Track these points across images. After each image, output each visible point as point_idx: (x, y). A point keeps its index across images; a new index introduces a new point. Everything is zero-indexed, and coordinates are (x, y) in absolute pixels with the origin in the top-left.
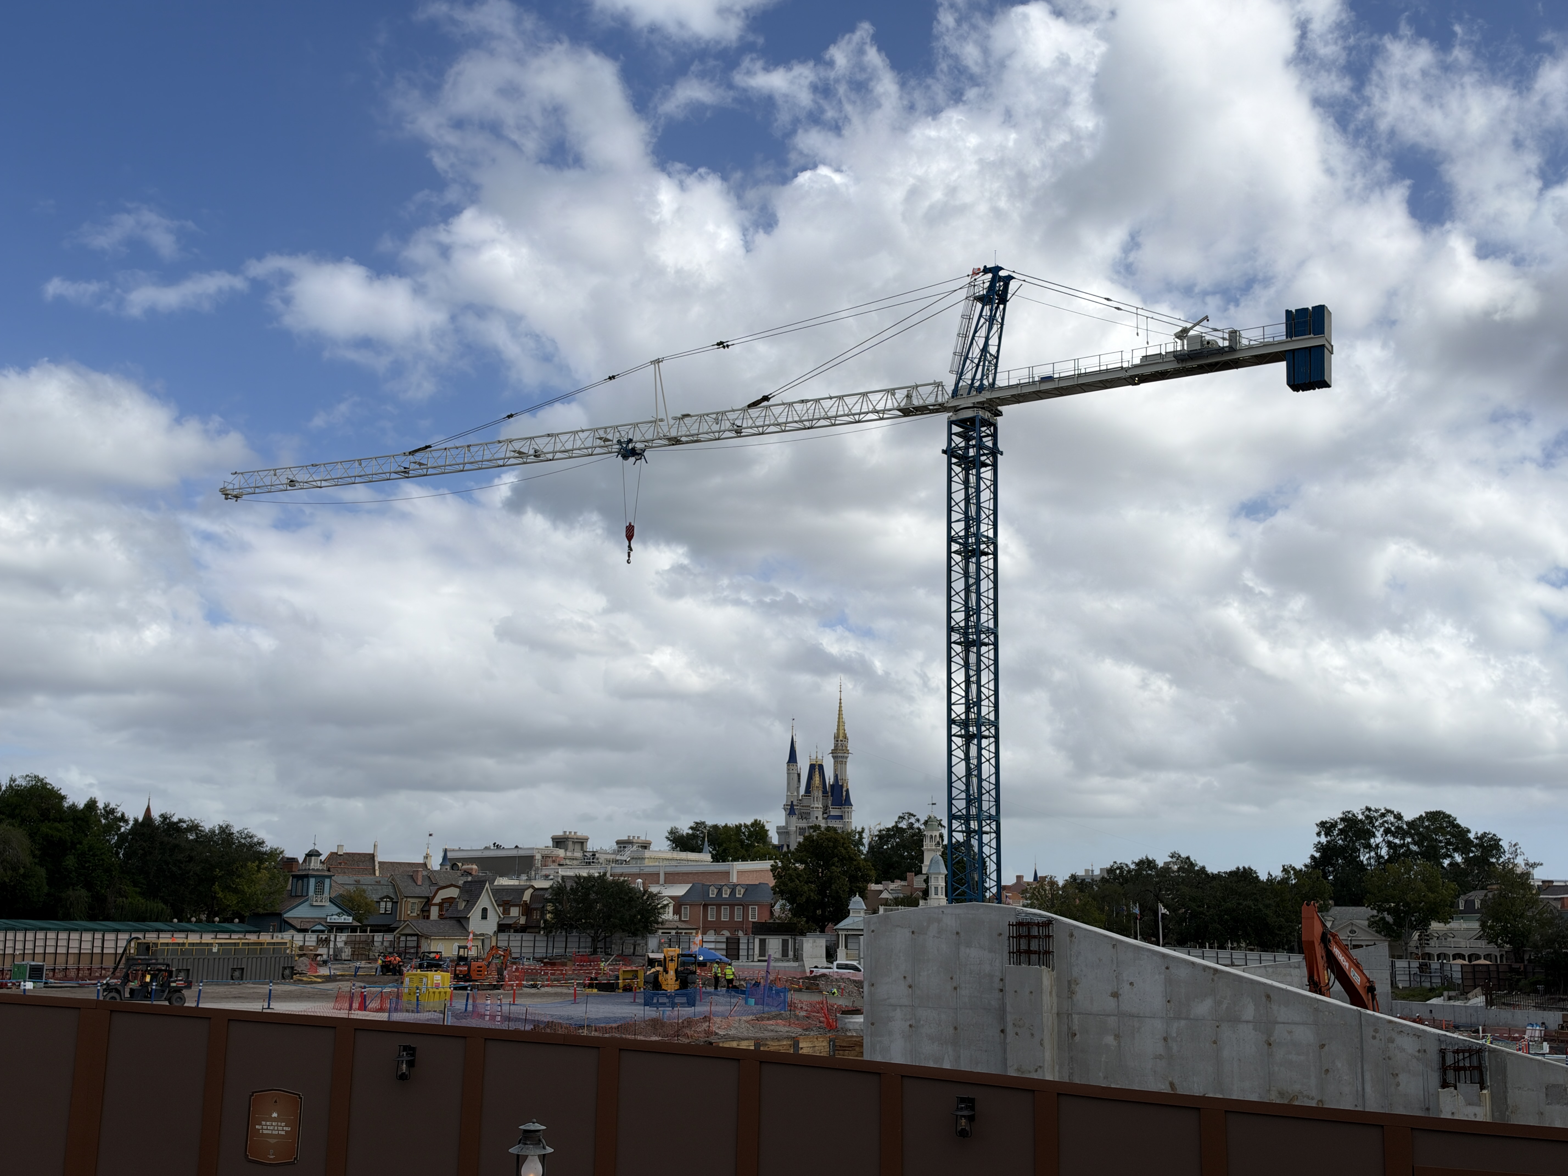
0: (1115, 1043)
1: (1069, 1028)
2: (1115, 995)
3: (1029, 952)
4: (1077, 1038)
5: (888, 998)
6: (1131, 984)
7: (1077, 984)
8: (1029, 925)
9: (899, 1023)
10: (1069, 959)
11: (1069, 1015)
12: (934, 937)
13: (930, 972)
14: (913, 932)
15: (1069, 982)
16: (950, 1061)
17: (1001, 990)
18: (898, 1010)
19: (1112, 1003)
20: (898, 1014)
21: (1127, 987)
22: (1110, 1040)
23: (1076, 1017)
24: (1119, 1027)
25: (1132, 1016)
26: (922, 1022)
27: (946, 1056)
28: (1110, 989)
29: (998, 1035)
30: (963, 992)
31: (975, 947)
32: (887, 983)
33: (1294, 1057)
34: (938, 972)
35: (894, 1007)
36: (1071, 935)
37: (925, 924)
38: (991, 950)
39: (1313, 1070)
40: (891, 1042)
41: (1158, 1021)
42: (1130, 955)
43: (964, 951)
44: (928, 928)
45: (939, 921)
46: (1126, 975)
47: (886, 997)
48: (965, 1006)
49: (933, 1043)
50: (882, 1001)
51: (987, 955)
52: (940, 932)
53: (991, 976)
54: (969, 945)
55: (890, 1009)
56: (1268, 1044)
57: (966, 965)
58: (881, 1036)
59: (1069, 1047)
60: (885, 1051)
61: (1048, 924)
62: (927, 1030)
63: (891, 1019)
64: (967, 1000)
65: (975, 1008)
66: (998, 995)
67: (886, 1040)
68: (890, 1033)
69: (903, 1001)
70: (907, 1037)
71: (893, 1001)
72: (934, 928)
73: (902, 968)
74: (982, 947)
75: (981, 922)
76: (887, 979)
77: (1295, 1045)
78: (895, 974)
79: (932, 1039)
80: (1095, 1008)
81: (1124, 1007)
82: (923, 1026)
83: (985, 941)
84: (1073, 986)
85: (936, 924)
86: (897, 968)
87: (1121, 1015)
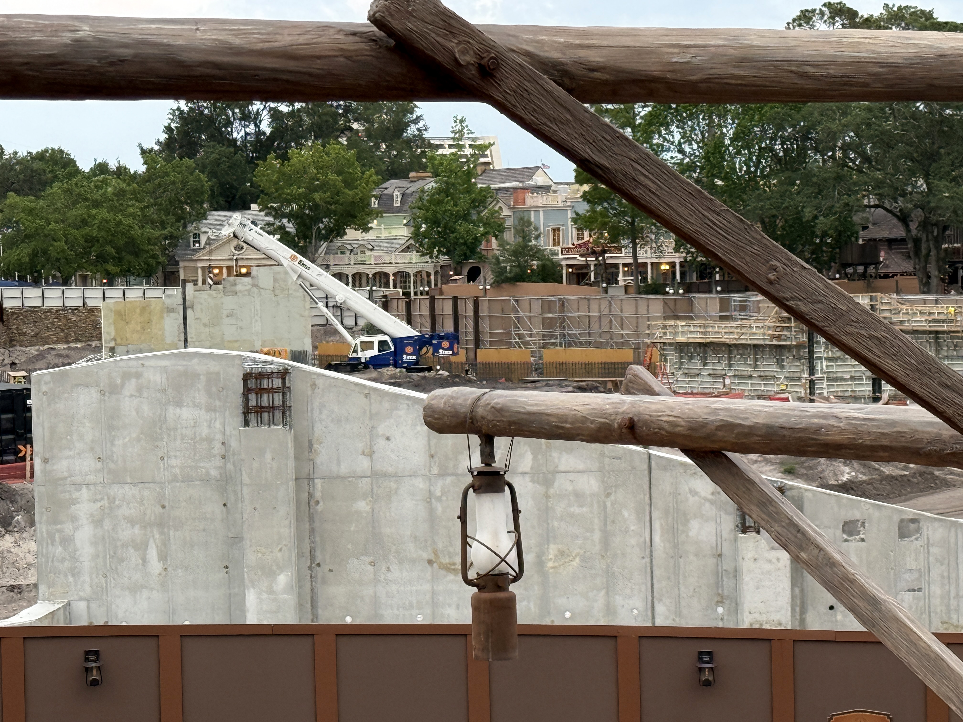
0: (368, 509)
1: (310, 496)
2: (368, 453)
3: (260, 409)
4: (320, 507)
5: (71, 476)
6: (388, 439)
7: (321, 443)
8: (261, 375)
9: (85, 507)
10: (310, 414)
11: (310, 480)
12: (131, 396)
13: (127, 440)
14: (102, 393)
15: (310, 442)
16: (157, 547)
17: (224, 457)
18: (84, 490)
19: (364, 464)
20: (84, 493)
21: (382, 442)
23: (318, 483)
24: (372, 490)
25: (386, 475)
26: (117, 502)
27: (151, 541)
28: (360, 446)
29: (218, 509)
30: (173, 462)
31: (188, 406)
32: (69, 457)
33: (575, 510)
34: (139, 440)
35: (78, 486)
36: (314, 386)
37: (119, 381)
38: (210, 409)
39: (597, 523)
40: (76, 529)
41: (420, 479)
42: (386, 405)
43: (172, 412)
44: (123, 385)
45: (138, 376)
46: (382, 429)
47: (66, 474)
48: (175, 479)
49: (133, 527)
50: (62, 479)
51: (203, 415)
52: (140, 390)
53: (209, 440)
54: (179, 404)
55: (73, 488)
56: (547, 496)
57: (176, 429)
58: (61, 523)
59: (311, 519)
60: (67, 541)
61: (284, 374)
62: (124, 511)
63: (74, 502)
64: (178, 471)
65: (187, 480)
66: (219, 462)
67: (68, 528)
68: (74, 519)
69: (91, 478)
70: (98, 522)
71: (78, 479)
72: (131, 386)
73: (88, 438)
74: (197, 406)
75: (196, 376)
76: (67, 453)
77: (578, 495)
78: (79, 446)
79: (132, 522)
80: (344, 470)
81: (378, 467)
82: (119, 507)
83: (201, 398)
84: (315, 446)
85: (133, 381)
86: (81, 437)
87: (375, 475)
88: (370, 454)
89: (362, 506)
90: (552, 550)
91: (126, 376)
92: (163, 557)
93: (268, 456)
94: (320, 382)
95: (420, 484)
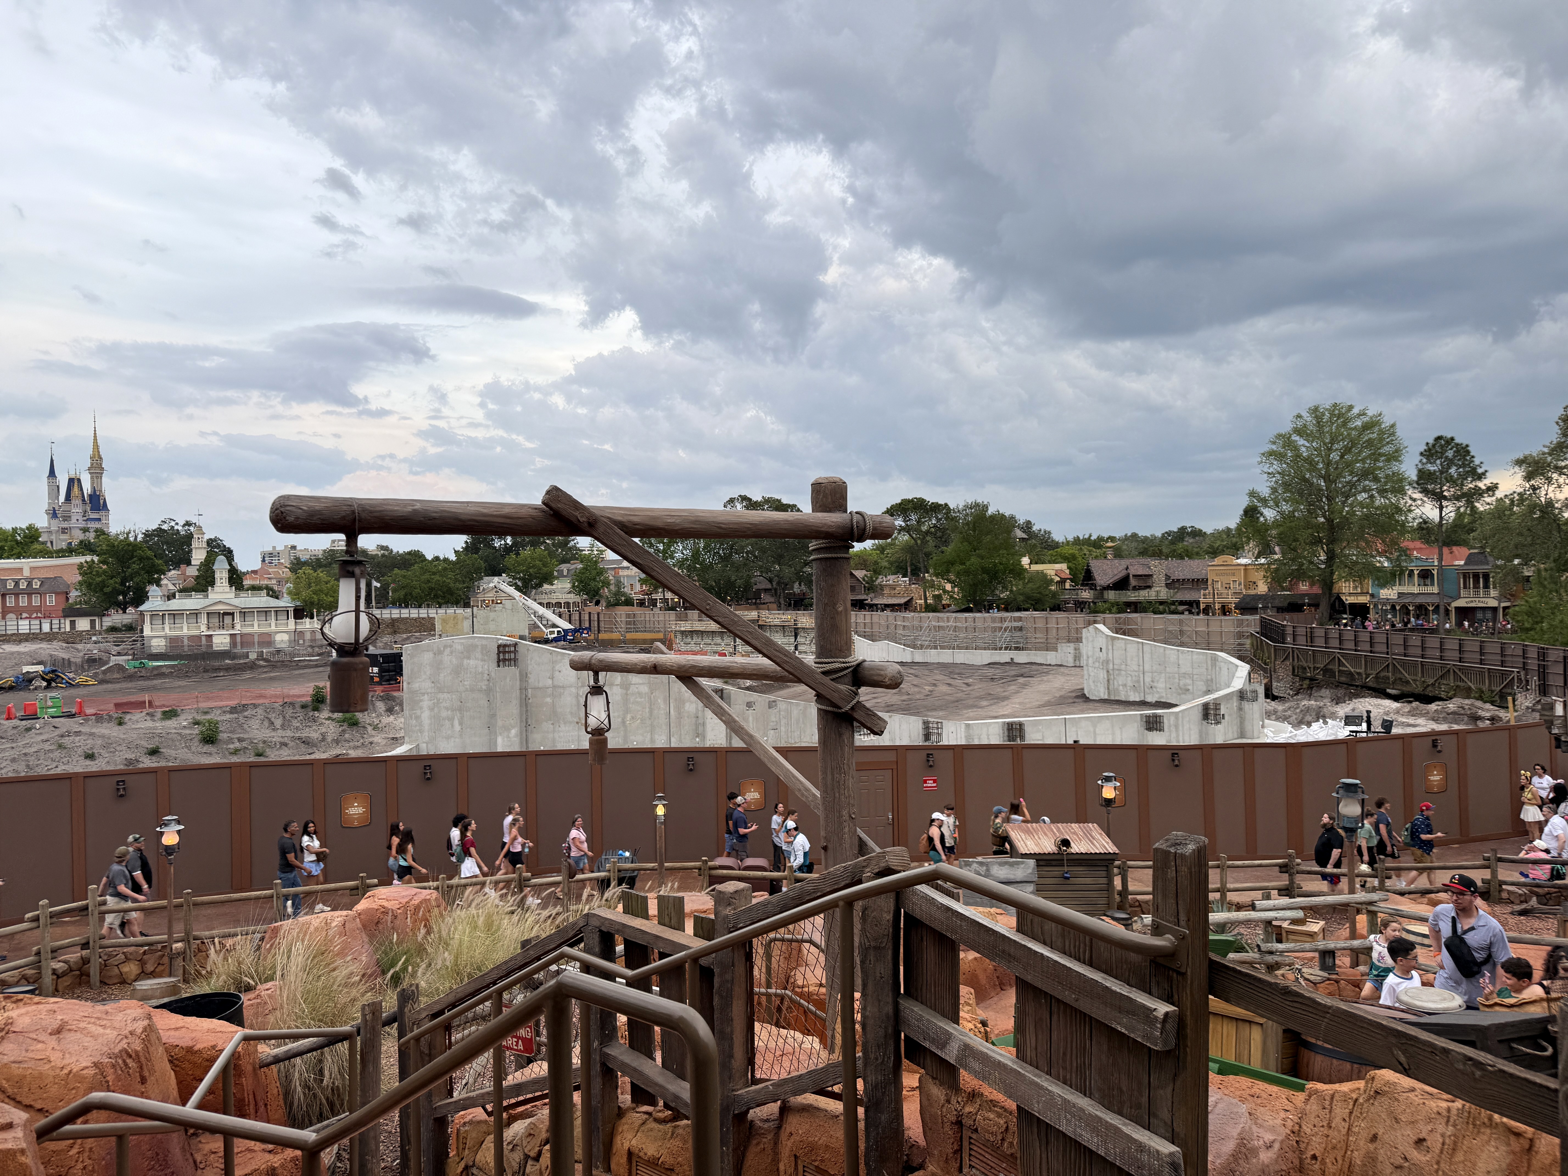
0: (550, 702)
1: (526, 697)
3: (504, 660)
4: (530, 701)
5: (420, 690)
6: (560, 672)
7: (531, 674)
8: (505, 646)
9: (426, 703)
10: (526, 662)
11: (526, 689)
12: (448, 655)
13: (445, 674)
14: (435, 654)
15: (526, 673)
16: (458, 719)
17: (488, 680)
18: (426, 695)
19: (550, 682)
20: (426, 697)
21: (557, 673)
23: (530, 690)
24: (553, 693)
25: (558, 688)
26: (441, 701)
27: (456, 717)
28: (548, 675)
29: (486, 703)
30: (466, 683)
31: (473, 659)
32: (419, 682)
33: (639, 700)
34: (451, 674)
35: (423, 694)
36: (528, 650)
37: (443, 649)
38: (483, 660)
39: (647, 705)
40: (422, 712)
42: (559, 657)
43: (465, 662)
44: (444, 651)
45: (451, 646)
46: (557, 668)
47: (417, 689)
48: (467, 690)
49: (447, 711)
50: (416, 691)
51: (480, 663)
52: (451, 652)
53: (482, 673)
54: (469, 658)
55: (421, 695)
56: (627, 694)
57: (467, 669)
58: (416, 710)
59: (526, 705)
60: (418, 718)
61: (516, 645)
62: (444, 704)
63: (421, 701)
64: (468, 687)
65: (472, 690)
66: (486, 683)
67: (418, 712)
68: (421, 708)
69: (429, 691)
70: (431, 709)
71: (423, 691)
72: (448, 650)
73: (428, 673)
74: (476, 659)
75: (477, 646)
76: (418, 680)
77: (640, 694)
78: (424, 677)
79: (447, 709)
80: (541, 685)
81: (556, 683)
82: (441, 703)
83: (479, 655)
84: (528, 675)
85: (449, 648)
86: (425, 673)
87: (554, 687)
88: (552, 678)
89: (549, 700)
90: (629, 717)
91: (445, 647)
92: (461, 724)
93: (508, 680)
94: (531, 648)
95: (573, 690)
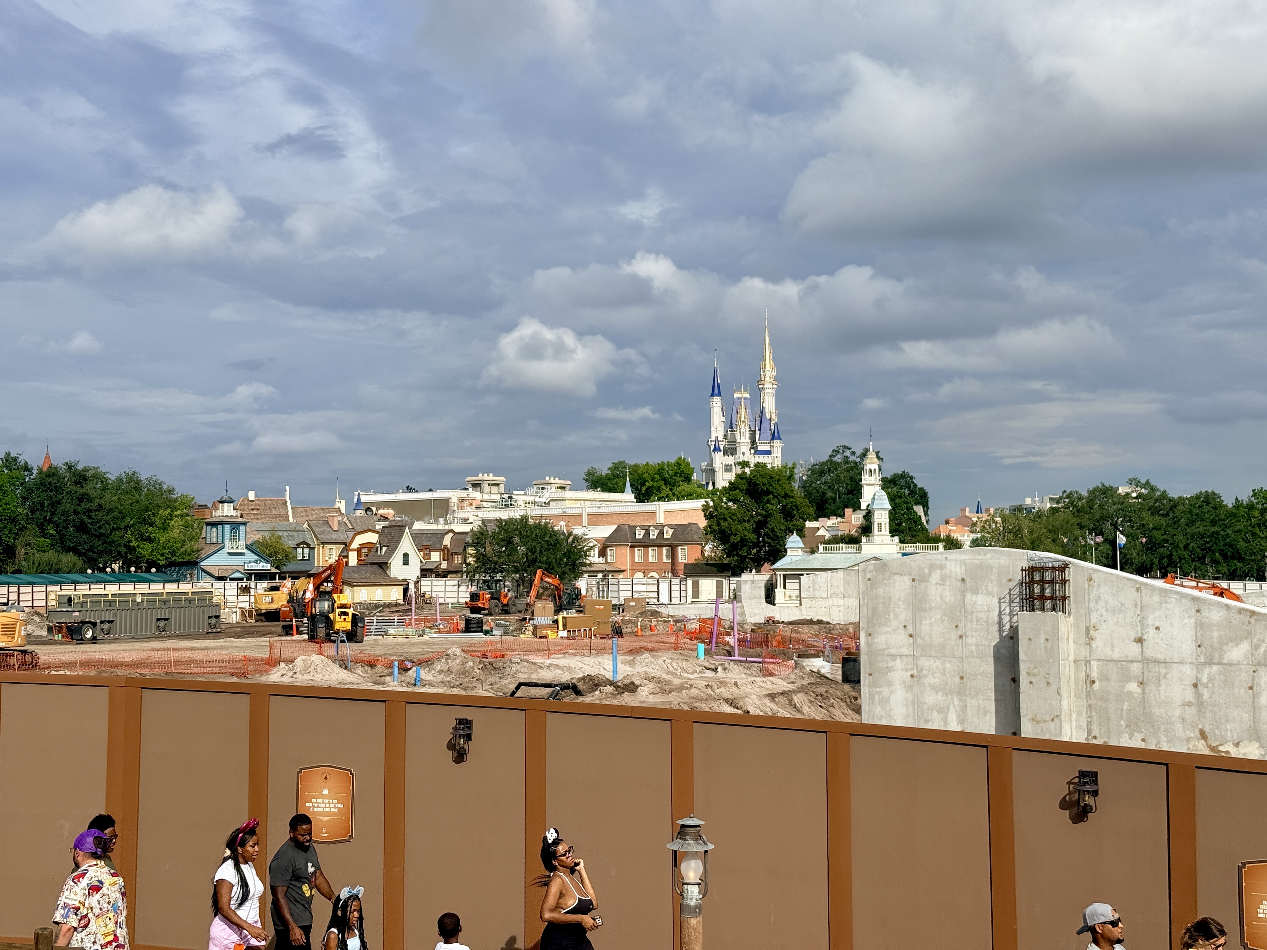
0: (1139, 690)
1: (1088, 676)
2: (1140, 640)
3: (1043, 598)
4: (1096, 686)
5: (888, 648)
6: (1157, 628)
7: (1097, 630)
8: (1043, 569)
9: (899, 673)
10: (1087, 604)
11: (1088, 662)
12: (937, 584)
13: (933, 620)
14: (913, 580)
15: (1087, 628)
16: (956, 712)
17: (1012, 638)
18: (898, 659)
19: (1134, 650)
20: (898, 664)
21: (1151, 631)
22: (1133, 687)
23: (1095, 664)
24: (1143, 673)
25: (1157, 662)
26: (924, 672)
27: (951, 706)
28: (1132, 634)
29: (1009, 684)
30: (970, 640)
31: (982, 594)
32: (886, 633)
34: (942, 621)
35: (894, 657)
36: (1090, 579)
37: (927, 571)
40: (891, 692)
41: (1187, 667)
42: (1156, 598)
43: (969, 598)
44: (930, 575)
45: (942, 567)
46: (1152, 620)
47: (885, 647)
48: (971, 655)
49: (937, 693)
50: (880, 650)
51: (994, 601)
52: (943, 579)
54: (975, 592)
55: (889, 659)
57: (972, 613)
58: (880, 686)
59: (1088, 695)
60: (884, 702)
61: (1064, 567)
63: (889, 669)
64: (974, 648)
65: (982, 655)
66: (1008, 642)
67: (885, 691)
68: (890, 684)
69: (904, 651)
70: (909, 688)
71: (893, 651)
72: (936, 576)
73: (902, 617)
74: (989, 594)
75: (989, 568)
76: (885, 629)
78: (894, 623)
79: (936, 689)
80: (1117, 654)
81: (1149, 653)
82: (925, 676)
83: (993, 587)
84: (1092, 632)
85: (939, 571)
86: (896, 616)
87: (1145, 661)
91: (932, 567)
92: (961, 721)
94: (1095, 578)
95: (1188, 670)
